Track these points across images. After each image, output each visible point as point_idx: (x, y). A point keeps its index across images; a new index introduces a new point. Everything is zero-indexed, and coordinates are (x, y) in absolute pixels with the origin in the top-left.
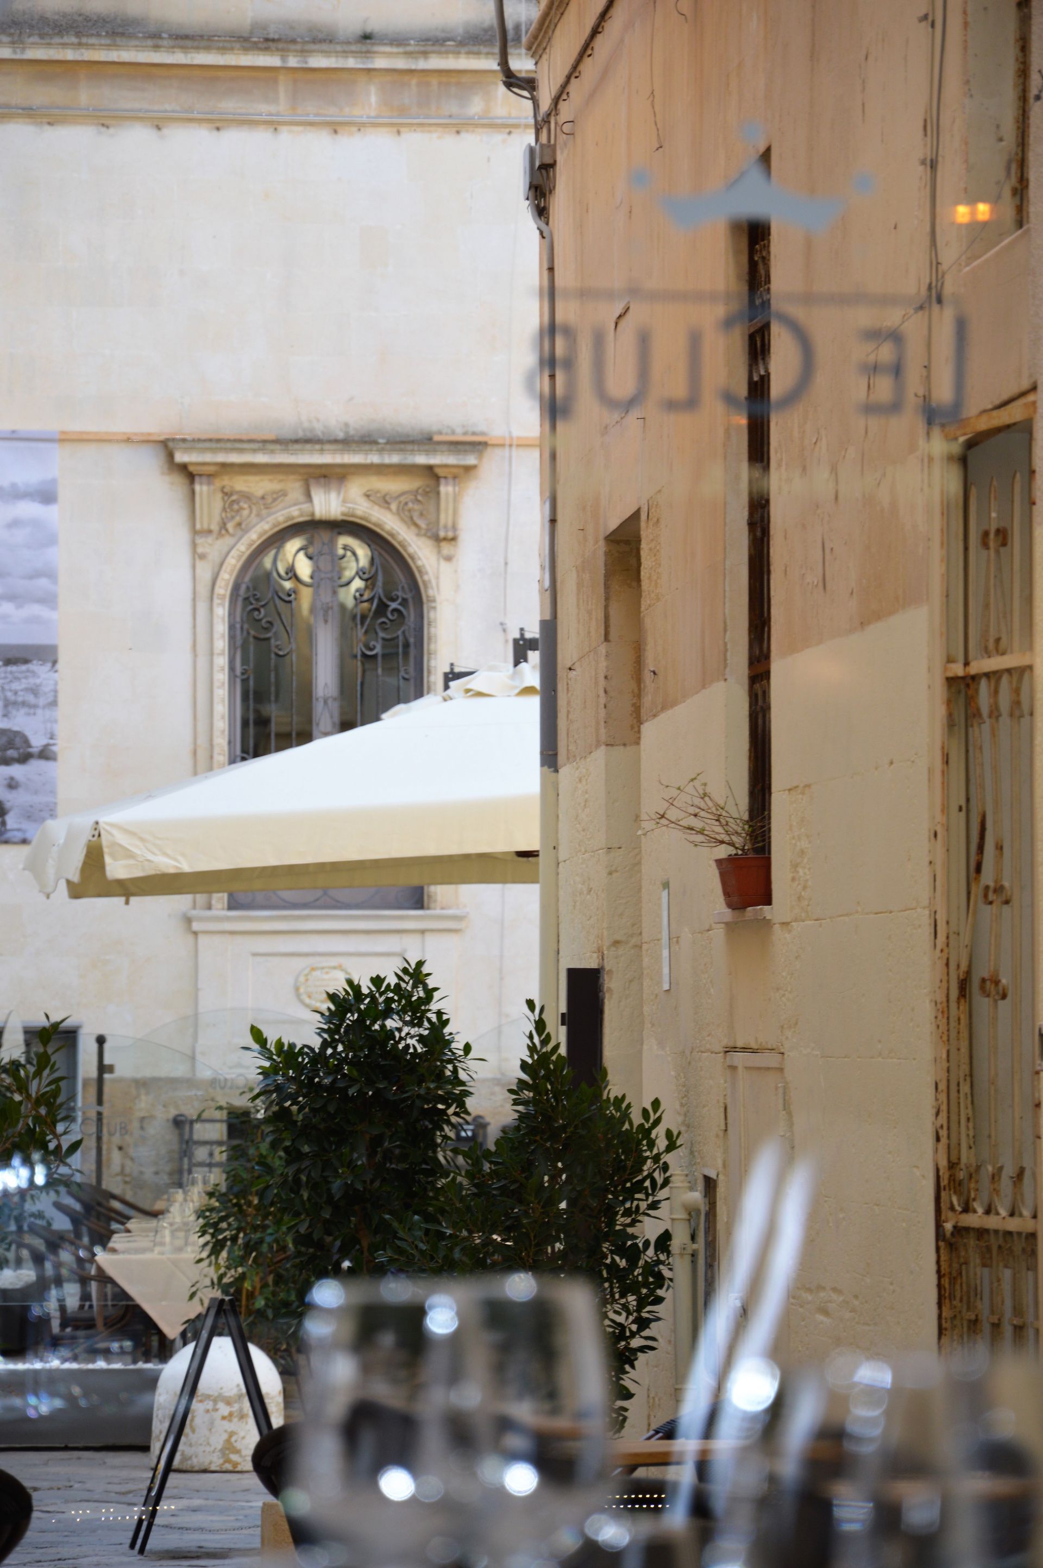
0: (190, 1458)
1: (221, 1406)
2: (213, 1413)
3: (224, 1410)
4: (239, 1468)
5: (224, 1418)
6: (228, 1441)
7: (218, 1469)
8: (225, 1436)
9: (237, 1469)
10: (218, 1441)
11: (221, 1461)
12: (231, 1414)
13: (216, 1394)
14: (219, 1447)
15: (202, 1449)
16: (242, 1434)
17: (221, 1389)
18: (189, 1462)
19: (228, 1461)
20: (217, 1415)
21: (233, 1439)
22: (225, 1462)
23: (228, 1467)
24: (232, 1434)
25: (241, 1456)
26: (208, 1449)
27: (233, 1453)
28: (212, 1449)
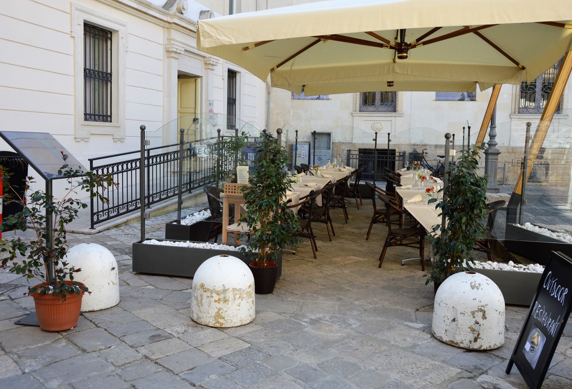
0: (201, 318)
1: (214, 295)
2: (210, 298)
3: (216, 297)
4: (224, 326)
5: (216, 301)
6: (218, 312)
7: (213, 326)
8: (216, 310)
9: (222, 327)
10: (213, 312)
11: (214, 322)
12: (219, 300)
13: (212, 289)
14: (214, 315)
15: (205, 315)
16: (225, 309)
17: (215, 286)
18: (200, 320)
19: (218, 322)
20: (212, 300)
21: (220, 312)
22: (216, 323)
23: (218, 325)
24: (220, 309)
25: (225, 320)
26: (208, 315)
27: (220, 318)
28: (210, 316)
